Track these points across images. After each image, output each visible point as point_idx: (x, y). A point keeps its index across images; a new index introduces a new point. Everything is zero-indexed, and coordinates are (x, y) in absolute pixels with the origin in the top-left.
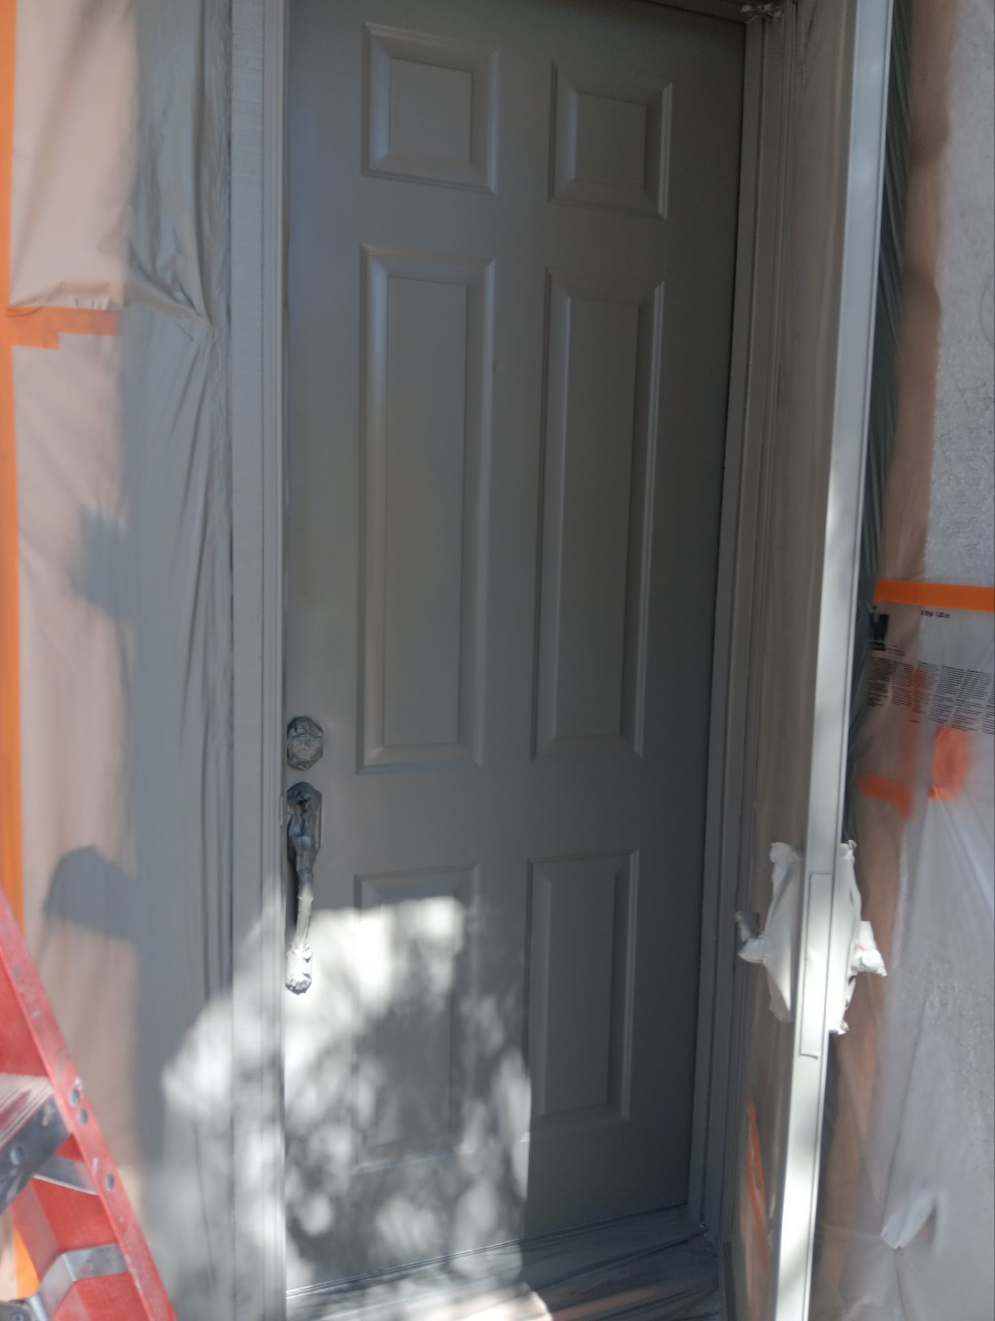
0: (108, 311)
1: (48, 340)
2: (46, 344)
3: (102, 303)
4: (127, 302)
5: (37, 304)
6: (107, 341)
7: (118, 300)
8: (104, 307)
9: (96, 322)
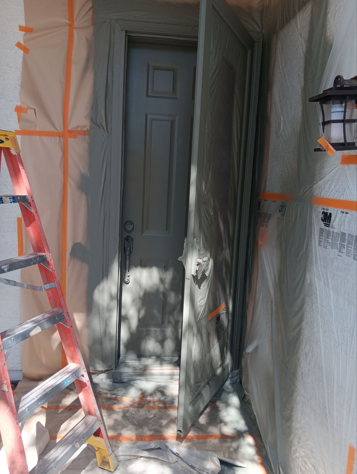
0: (87, 131)
1: (75, 137)
2: (75, 138)
3: (86, 129)
4: (91, 129)
5: (73, 130)
6: (87, 137)
7: (89, 128)
8: (86, 130)
9: (84, 133)
